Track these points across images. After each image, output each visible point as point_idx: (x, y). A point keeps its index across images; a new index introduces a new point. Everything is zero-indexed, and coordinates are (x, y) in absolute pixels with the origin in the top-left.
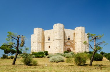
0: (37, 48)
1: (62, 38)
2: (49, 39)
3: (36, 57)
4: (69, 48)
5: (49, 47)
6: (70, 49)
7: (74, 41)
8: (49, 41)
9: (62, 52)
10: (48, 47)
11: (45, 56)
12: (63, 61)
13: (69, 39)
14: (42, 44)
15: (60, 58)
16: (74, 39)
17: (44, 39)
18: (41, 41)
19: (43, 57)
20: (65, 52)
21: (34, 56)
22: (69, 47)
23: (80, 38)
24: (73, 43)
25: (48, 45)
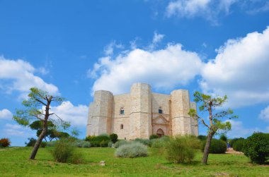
0: (97, 128)
1: (147, 109)
2: (122, 112)
3: (92, 146)
4: (160, 129)
5: (122, 126)
6: (163, 132)
7: (170, 115)
8: (122, 116)
9: (147, 136)
10: (119, 127)
11: (110, 143)
12: (144, 155)
13: (160, 111)
14: (108, 121)
15: (139, 148)
16: (170, 111)
17: (112, 111)
18: (106, 114)
19: (106, 145)
20: (153, 137)
21: (88, 143)
22: (160, 127)
23: (182, 109)
24: (168, 119)
25: (120, 123)
